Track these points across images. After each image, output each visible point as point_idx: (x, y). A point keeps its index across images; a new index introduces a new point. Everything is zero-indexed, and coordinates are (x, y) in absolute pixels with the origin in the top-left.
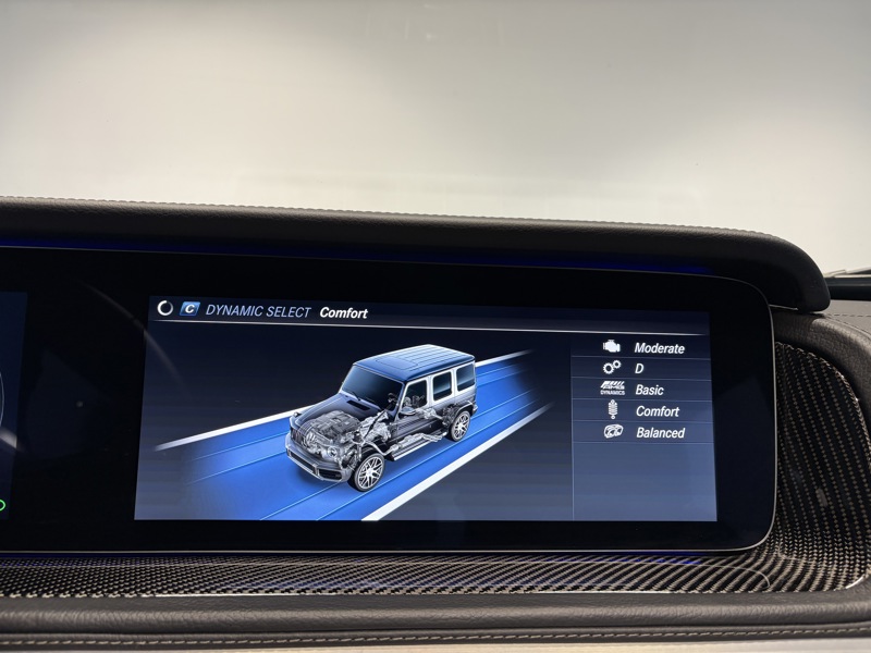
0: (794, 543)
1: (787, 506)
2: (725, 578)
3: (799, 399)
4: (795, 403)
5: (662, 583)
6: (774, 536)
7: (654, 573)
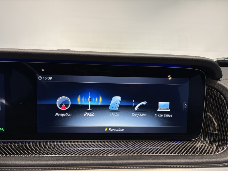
0: (206, 139)
1: (205, 129)
2: (187, 150)
3: (211, 102)
4: (210, 103)
5: (171, 152)
6: (201, 136)
7: (169, 148)
